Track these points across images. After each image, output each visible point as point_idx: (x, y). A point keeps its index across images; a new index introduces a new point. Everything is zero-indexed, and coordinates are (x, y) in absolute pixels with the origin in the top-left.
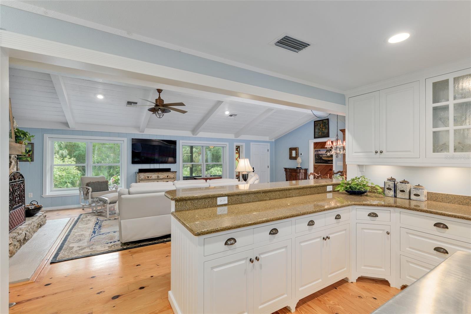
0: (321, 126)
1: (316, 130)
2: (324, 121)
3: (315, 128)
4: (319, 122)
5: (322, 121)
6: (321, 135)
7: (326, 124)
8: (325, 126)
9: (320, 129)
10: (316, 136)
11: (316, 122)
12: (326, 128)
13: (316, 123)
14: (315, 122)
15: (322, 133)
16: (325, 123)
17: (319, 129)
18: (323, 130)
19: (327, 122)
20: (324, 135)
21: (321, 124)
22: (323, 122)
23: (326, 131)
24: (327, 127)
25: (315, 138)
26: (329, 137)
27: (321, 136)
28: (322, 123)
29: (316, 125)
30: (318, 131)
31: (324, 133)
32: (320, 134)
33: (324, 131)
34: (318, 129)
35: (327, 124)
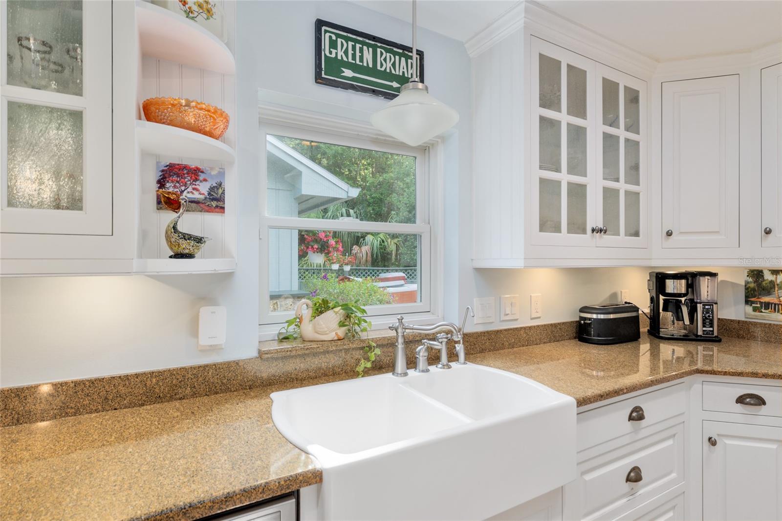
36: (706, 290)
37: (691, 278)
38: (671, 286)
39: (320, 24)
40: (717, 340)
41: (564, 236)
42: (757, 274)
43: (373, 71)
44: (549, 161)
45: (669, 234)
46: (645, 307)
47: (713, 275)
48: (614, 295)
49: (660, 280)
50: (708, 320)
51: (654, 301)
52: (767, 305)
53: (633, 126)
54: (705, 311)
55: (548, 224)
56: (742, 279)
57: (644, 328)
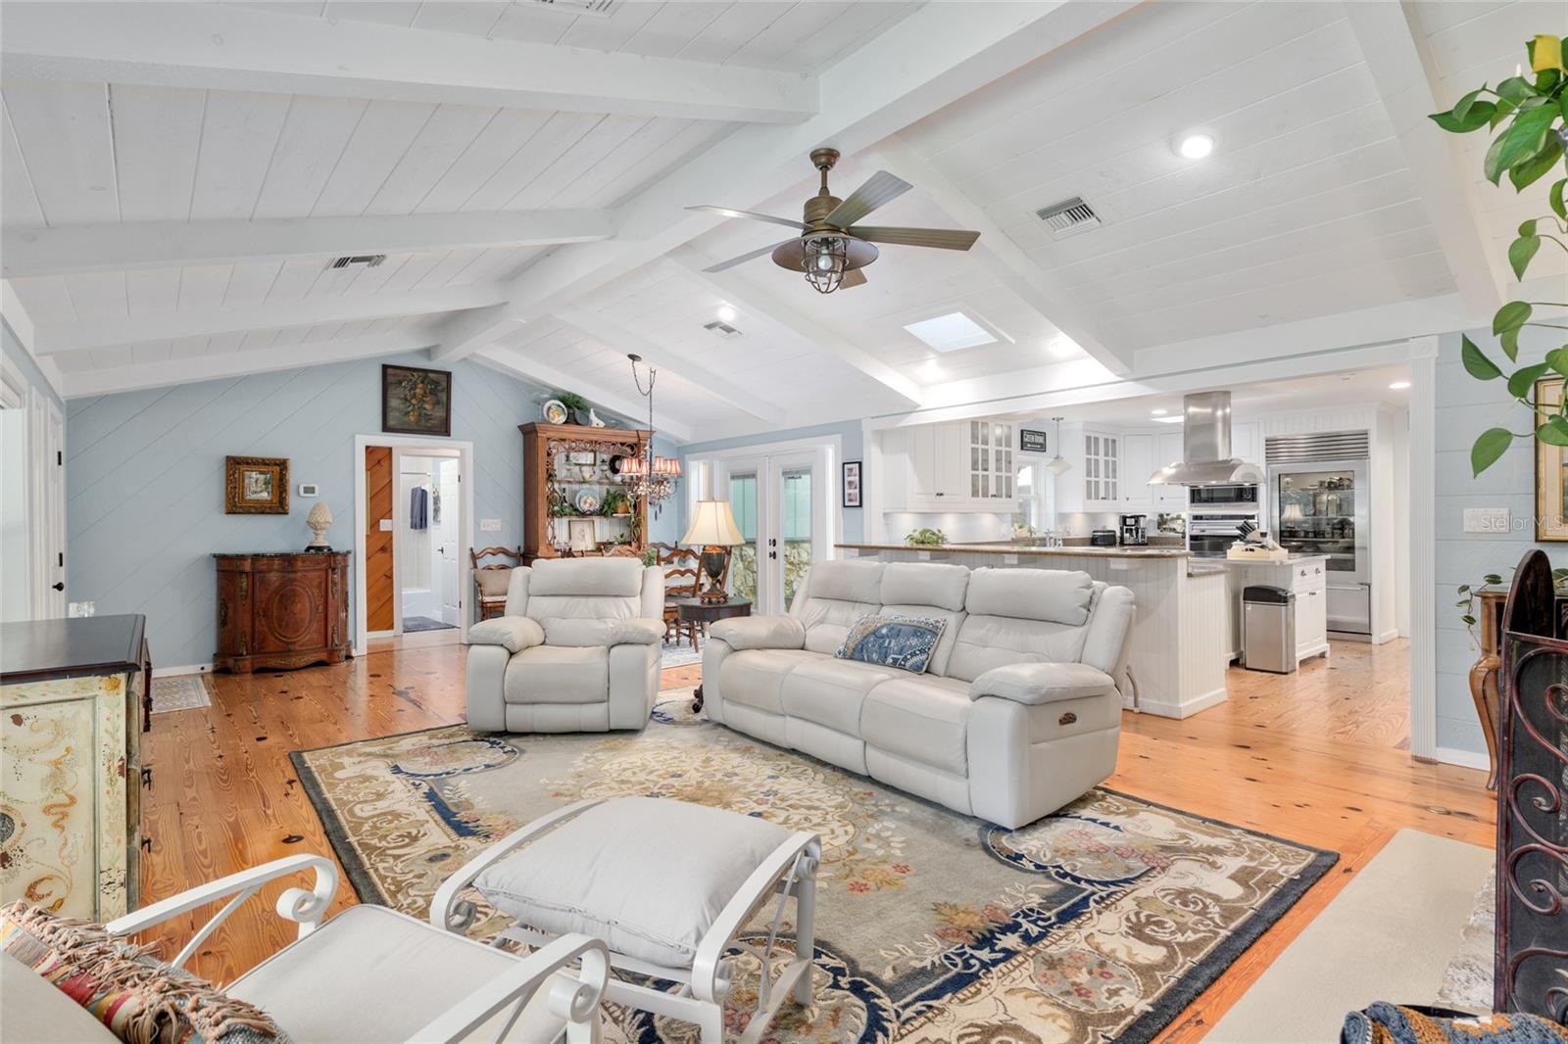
0: (418, 391)
1: (394, 403)
2: (431, 375)
3: (389, 393)
4: (408, 373)
5: (420, 374)
6: (418, 421)
7: (440, 388)
8: (433, 392)
9: (413, 401)
10: (391, 423)
11: (389, 371)
12: (438, 402)
13: (394, 375)
14: (385, 367)
15: (420, 415)
16: (437, 383)
17: (406, 399)
18: (427, 406)
19: (444, 384)
20: (429, 425)
21: (415, 384)
22: (425, 378)
23: (438, 414)
24: (445, 398)
25: (386, 428)
26: (449, 435)
27: (415, 427)
28: (422, 382)
29: (390, 379)
30: (402, 406)
31: (428, 417)
32: (412, 419)
33: (429, 413)
34: (401, 399)
35: (442, 391)
36: (1142, 521)
37: (1137, 518)
38: (1129, 521)
39: (1022, 431)
40: (1146, 544)
41: (1093, 501)
42: (1161, 516)
43: (1034, 443)
44: (1089, 474)
45: (1128, 499)
46: (1118, 534)
47: (1144, 516)
48: (1104, 527)
49: (1124, 519)
50: (1143, 537)
51: (1122, 529)
52: (1165, 529)
53: (1114, 455)
54: (1143, 532)
55: (1089, 497)
56: (1156, 518)
57: (1118, 540)
